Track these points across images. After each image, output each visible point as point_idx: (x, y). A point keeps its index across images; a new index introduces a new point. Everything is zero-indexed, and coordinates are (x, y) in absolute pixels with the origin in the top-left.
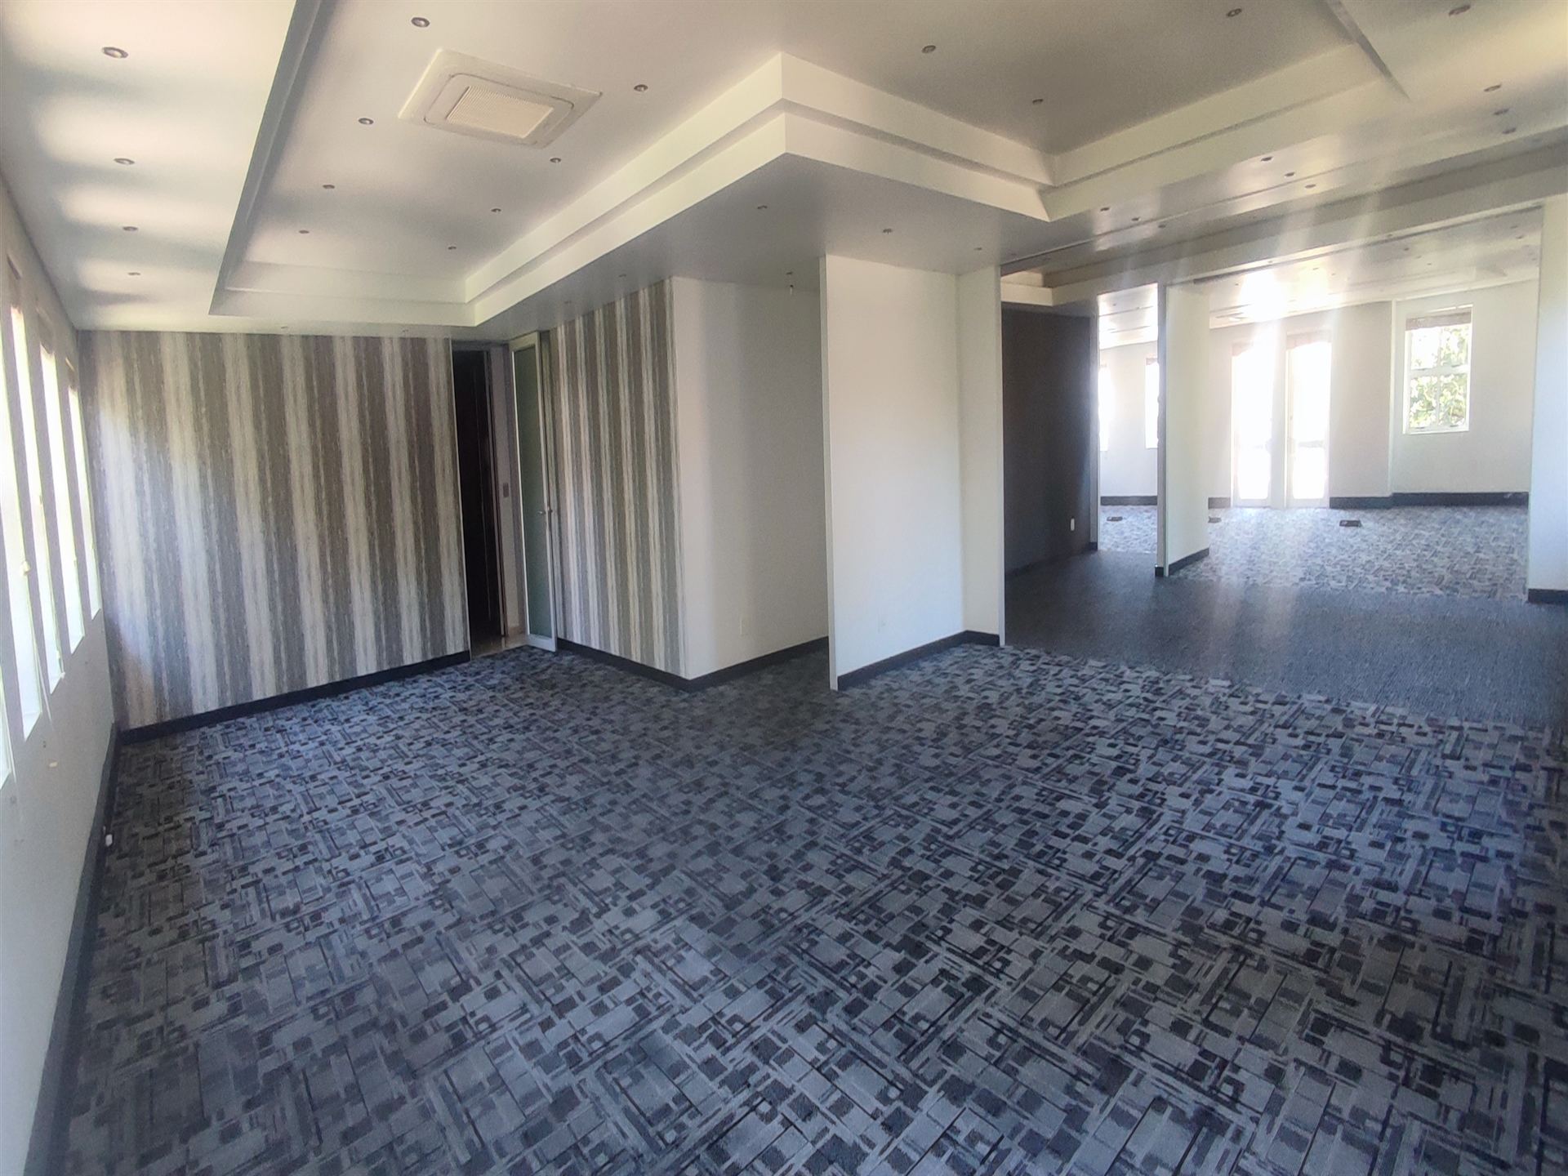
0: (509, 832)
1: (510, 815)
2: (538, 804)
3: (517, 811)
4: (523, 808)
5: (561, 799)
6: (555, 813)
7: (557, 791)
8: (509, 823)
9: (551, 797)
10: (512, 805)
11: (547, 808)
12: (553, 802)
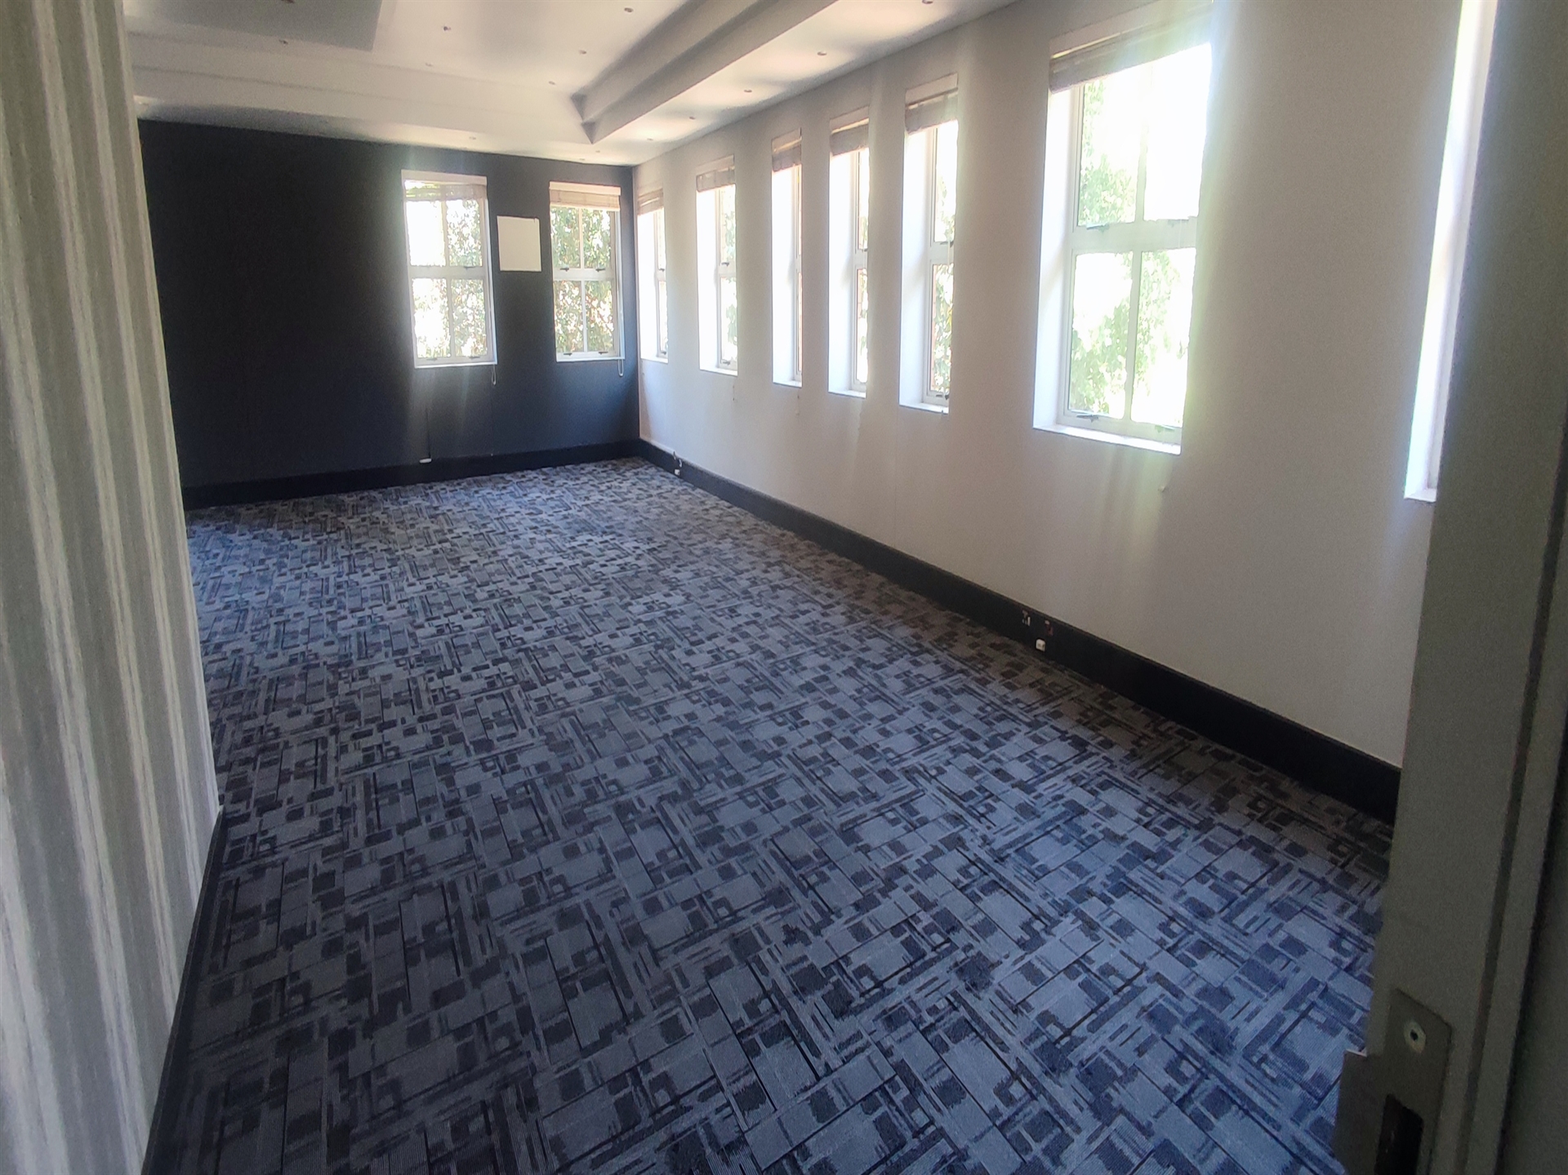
0: (628, 615)
1: (626, 630)
2: (599, 637)
3: (619, 633)
4: (613, 636)
5: (574, 639)
6: (584, 626)
7: (576, 649)
8: (626, 623)
9: (583, 643)
10: (623, 641)
11: (590, 633)
12: (584, 638)
